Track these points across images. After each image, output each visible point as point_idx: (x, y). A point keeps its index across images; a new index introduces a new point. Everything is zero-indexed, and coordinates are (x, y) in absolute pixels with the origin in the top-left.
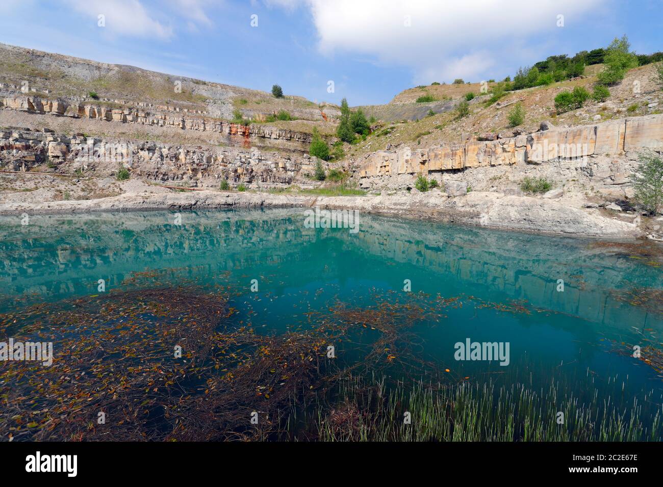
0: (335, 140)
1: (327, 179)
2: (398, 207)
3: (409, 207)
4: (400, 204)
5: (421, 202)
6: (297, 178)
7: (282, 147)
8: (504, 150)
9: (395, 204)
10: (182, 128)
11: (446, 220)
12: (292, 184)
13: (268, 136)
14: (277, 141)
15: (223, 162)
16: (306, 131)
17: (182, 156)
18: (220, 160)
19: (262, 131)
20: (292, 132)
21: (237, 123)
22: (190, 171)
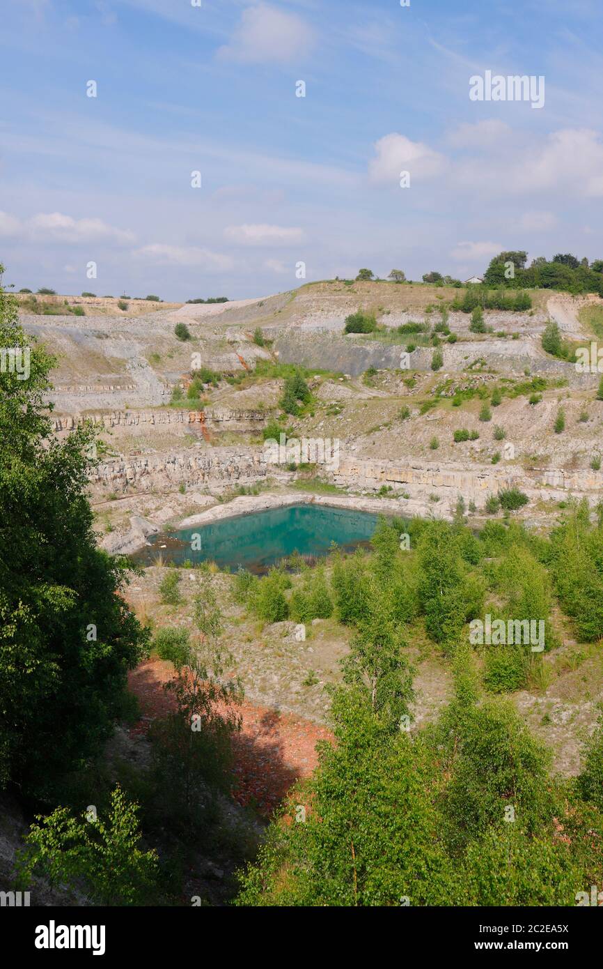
0: (280, 412)
1: (298, 470)
6: (270, 468)
7: (234, 429)
10: (153, 424)
12: (267, 475)
13: (221, 419)
14: (229, 424)
15: (218, 463)
16: (253, 408)
17: (193, 464)
18: (215, 462)
19: (216, 415)
20: (240, 411)
21: (193, 410)
22: (201, 475)
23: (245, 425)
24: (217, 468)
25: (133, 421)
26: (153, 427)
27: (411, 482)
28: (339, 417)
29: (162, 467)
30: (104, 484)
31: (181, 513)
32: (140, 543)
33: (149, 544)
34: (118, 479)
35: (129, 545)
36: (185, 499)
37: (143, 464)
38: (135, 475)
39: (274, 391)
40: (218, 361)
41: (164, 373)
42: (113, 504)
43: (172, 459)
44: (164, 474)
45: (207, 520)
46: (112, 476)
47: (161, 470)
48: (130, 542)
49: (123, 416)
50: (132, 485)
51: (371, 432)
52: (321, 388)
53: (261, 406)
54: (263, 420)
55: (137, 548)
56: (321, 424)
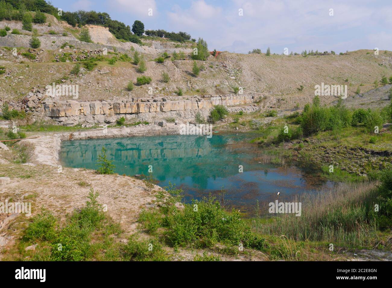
1: (12, 118)
2: (142, 132)
3: (147, 132)
4: (143, 131)
5: (151, 129)
8: (153, 107)
9: (140, 131)
11: (165, 134)
27: (144, 111)
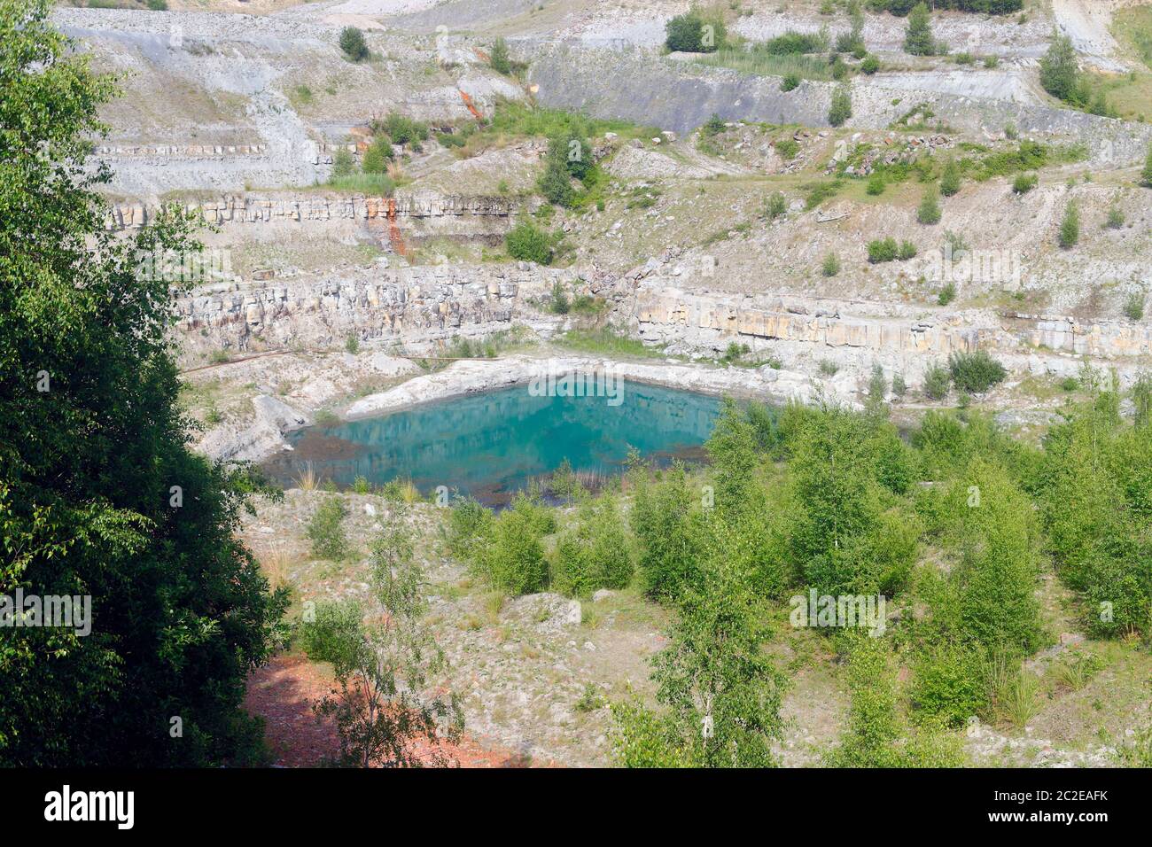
0: (538, 202)
1: (572, 311)
3: (729, 387)
6: (519, 307)
7: (451, 233)
8: (809, 327)
10: (297, 220)
11: (762, 400)
12: (513, 320)
13: (428, 214)
14: (442, 221)
15: (420, 297)
16: (488, 192)
17: (372, 297)
18: (415, 294)
19: (416, 205)
20: (464, 199)
21: (374, 195)
22: (388, 320)
23: (472, 225)
24: (418, 306)
25: (260, 214)
26: (296, 226)
27: (786, 337)
28: (652, 211)
29: (314, 302)
30: (204, 333)
31: (349, 390)
32: (273, 444)
33: (289, 447)
34: (231, 324)
35: (250, 448)
36: (357, 364)
37: (278, 295)
38: (262, 316)
39: (529, 161)
40: (422, 102)
41: (318, 124)
42: (221, 371)
43: (334, 288)
44: (317, 315)
45: (400, 402)
46: (220, 318)
47: (313, 309)
48: (253, 443)
49: (240, 204)
50: (257, 335)
51: (711, 241)
52: (618, 156)
53: (503, 189)
54: (506, 215)
55: (265, 455)
56: (617, 225)
